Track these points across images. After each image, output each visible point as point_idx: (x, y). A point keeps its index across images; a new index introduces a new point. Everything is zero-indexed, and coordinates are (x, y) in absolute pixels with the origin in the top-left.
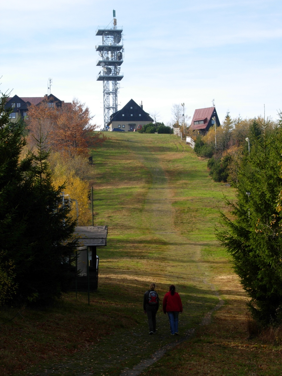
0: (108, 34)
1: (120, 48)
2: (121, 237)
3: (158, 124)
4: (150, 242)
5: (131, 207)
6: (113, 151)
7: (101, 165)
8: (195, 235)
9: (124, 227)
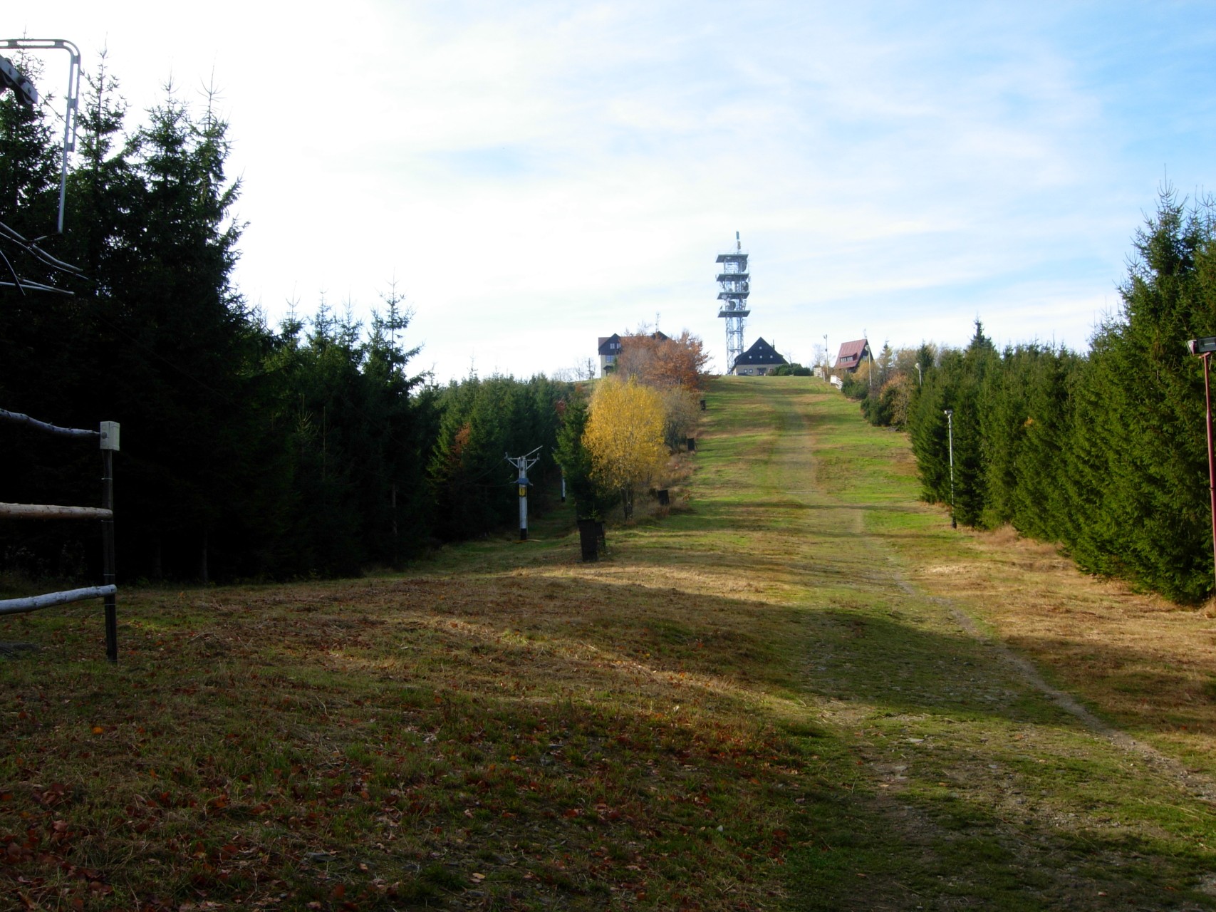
0: (730, 261)
1: (746, 276)
2: (733, 499)
3: (793, 365)
4: (777, 505)
5: (752, 457)
6: (735, 395)
7: (716, 410)
8: (848, 495)
9: (737, 485)
